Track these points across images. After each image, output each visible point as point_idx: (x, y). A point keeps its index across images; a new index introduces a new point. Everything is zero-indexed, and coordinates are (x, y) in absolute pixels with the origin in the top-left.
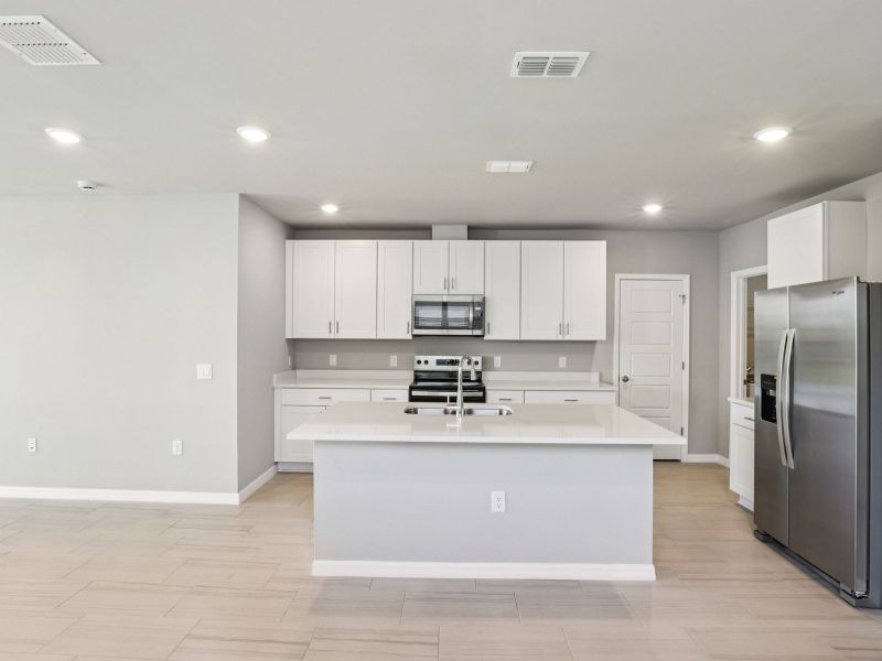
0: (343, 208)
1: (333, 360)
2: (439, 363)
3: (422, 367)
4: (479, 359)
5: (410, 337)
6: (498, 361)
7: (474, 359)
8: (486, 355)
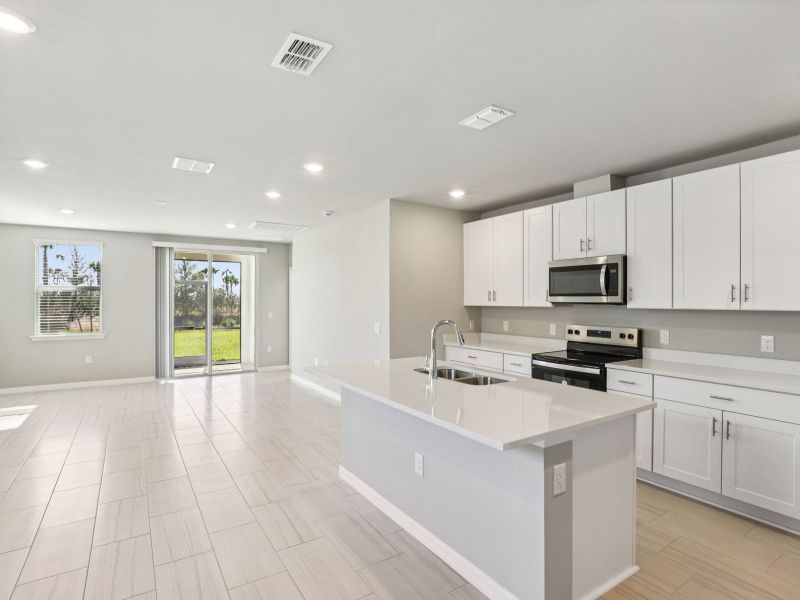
0: (468, 192)
1: (506, 325)
2: (590, 333)
3: (575, 338)
4: (635, 333)
5: (550, 305)
6: (664, 335)
7: (627, 332)
8: (642, 327)
